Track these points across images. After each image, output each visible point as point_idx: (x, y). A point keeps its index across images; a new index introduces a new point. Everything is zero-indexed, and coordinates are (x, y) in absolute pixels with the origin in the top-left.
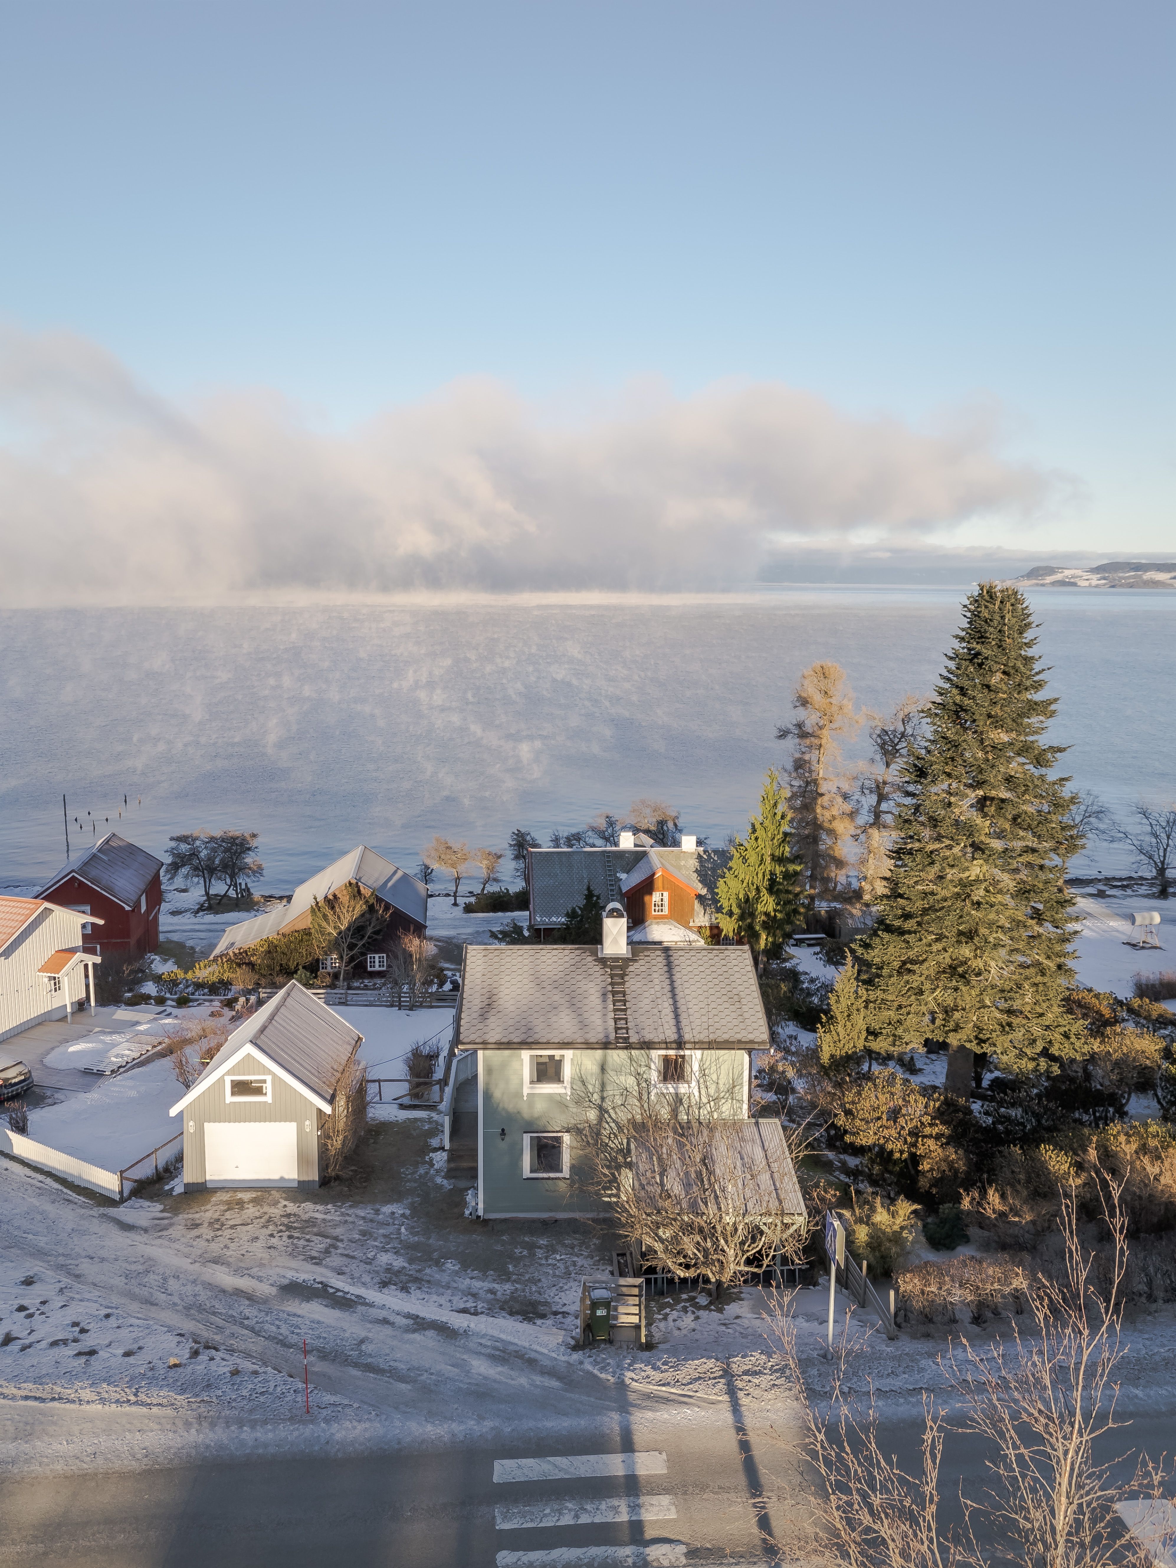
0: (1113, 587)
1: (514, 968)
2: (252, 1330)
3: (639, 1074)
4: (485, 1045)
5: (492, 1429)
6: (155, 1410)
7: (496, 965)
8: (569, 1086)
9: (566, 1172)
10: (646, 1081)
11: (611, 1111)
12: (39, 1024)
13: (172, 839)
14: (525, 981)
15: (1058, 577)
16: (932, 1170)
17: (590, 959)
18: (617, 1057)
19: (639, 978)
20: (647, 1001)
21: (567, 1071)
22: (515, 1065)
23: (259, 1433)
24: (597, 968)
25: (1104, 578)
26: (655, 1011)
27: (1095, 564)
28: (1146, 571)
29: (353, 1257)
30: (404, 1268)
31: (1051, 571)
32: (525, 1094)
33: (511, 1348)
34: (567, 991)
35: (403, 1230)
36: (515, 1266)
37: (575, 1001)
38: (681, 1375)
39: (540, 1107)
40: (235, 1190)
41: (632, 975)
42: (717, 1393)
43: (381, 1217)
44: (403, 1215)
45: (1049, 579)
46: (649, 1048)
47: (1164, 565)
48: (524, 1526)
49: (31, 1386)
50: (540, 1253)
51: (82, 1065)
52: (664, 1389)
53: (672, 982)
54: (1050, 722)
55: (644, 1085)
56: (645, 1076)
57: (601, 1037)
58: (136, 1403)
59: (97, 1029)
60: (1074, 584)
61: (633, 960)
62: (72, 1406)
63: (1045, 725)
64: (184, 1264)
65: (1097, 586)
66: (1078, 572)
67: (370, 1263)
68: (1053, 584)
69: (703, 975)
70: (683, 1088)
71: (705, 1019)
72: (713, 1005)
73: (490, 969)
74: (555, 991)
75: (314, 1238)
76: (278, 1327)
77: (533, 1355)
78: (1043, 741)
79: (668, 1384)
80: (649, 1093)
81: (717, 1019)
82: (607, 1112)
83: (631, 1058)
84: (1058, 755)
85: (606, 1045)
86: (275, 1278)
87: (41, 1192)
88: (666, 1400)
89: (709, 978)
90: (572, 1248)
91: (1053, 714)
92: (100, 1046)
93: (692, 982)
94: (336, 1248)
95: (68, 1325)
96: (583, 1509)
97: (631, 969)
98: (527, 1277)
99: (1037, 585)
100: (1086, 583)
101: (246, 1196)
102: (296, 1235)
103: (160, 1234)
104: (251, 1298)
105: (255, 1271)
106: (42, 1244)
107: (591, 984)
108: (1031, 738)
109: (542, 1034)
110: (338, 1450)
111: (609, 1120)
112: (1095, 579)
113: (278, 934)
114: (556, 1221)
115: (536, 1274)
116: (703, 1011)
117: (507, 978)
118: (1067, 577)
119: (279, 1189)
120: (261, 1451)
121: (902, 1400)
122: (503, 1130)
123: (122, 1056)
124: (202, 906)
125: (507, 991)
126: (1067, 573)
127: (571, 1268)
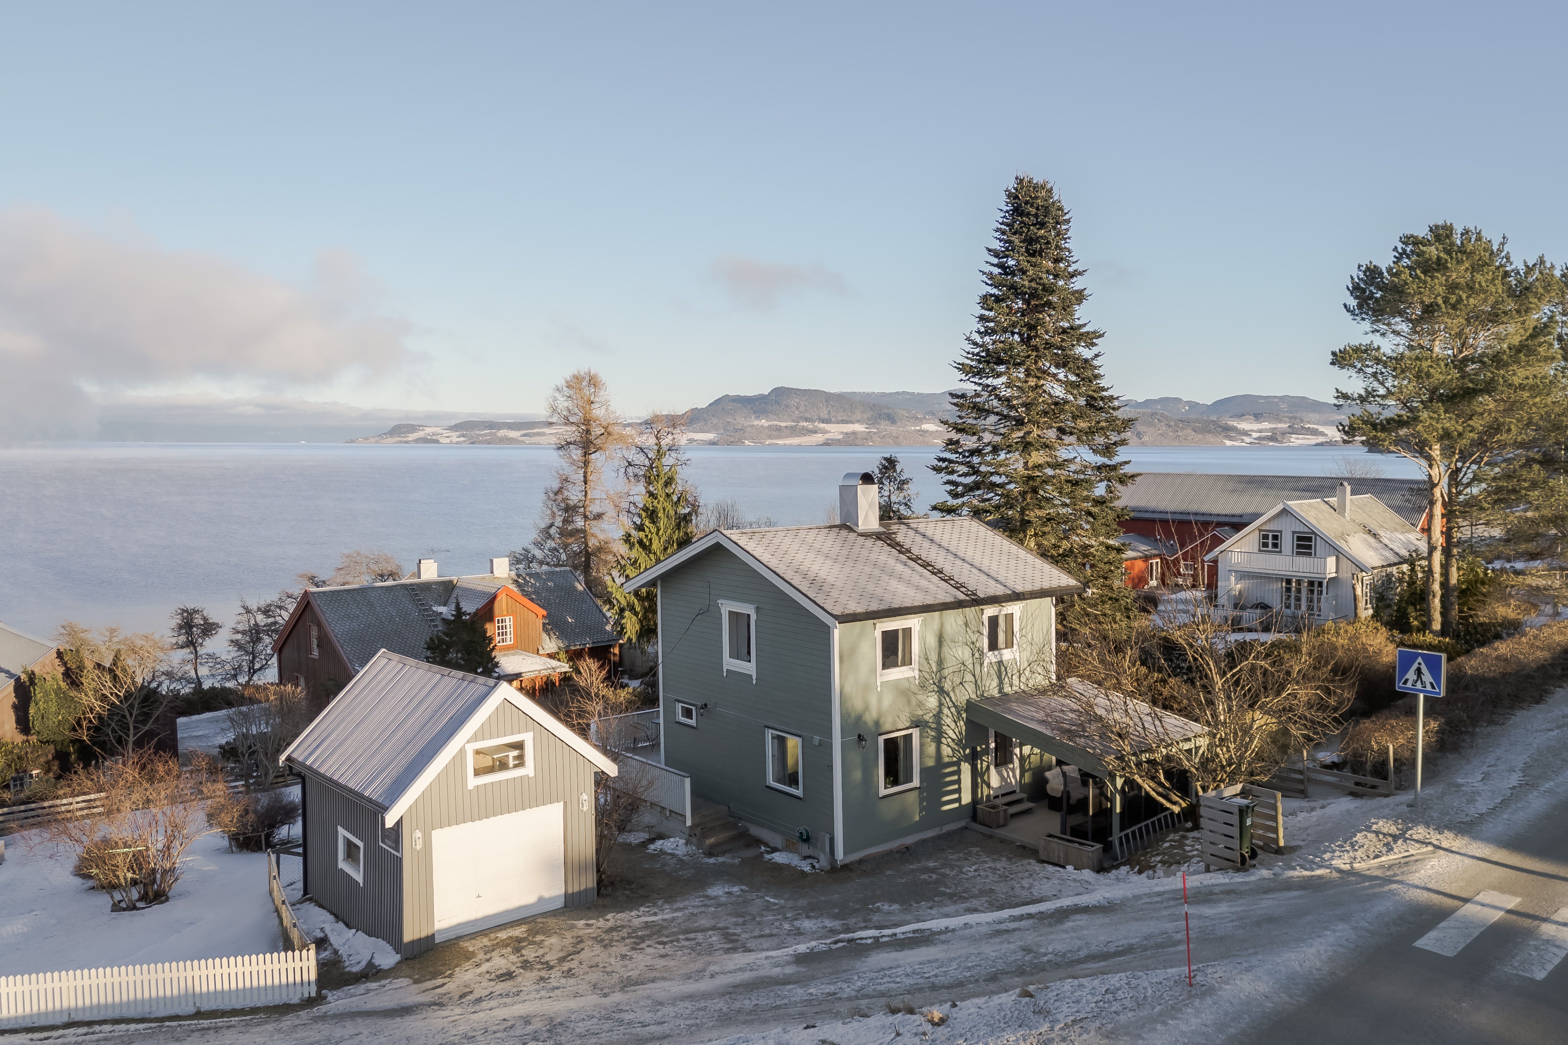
0: (473, 443)
3: (973, 643)
8: (916, 667)
9: (916, 782)
10: (979, 650)
11: (952, 694)
15: (420, 434)
18: (953, 620)
21: (916, 648)
22: (864, 643)
25: (463, 436)
27: (453, 422)
28: (499, 429)
31: (413, 428)
32: (877, 684)
39: (888, 700)
45: (412, 437)
47: (513, 424)
55: (977, 655)
56: (977, 644)
60: (437, 442)
65: (457, 443)
66: (438, 430)
68: (417, 441)
70: (1006, 655)
80: (981, 665)
82: (948, 694)
83: (966, 622)
99: (401, 442)
100: (448, 441)
111: (950, 703)
112: (455, 437)
114: (906, 848)
118: (429, 434)
122: (859, 736)
126: (428, 430)
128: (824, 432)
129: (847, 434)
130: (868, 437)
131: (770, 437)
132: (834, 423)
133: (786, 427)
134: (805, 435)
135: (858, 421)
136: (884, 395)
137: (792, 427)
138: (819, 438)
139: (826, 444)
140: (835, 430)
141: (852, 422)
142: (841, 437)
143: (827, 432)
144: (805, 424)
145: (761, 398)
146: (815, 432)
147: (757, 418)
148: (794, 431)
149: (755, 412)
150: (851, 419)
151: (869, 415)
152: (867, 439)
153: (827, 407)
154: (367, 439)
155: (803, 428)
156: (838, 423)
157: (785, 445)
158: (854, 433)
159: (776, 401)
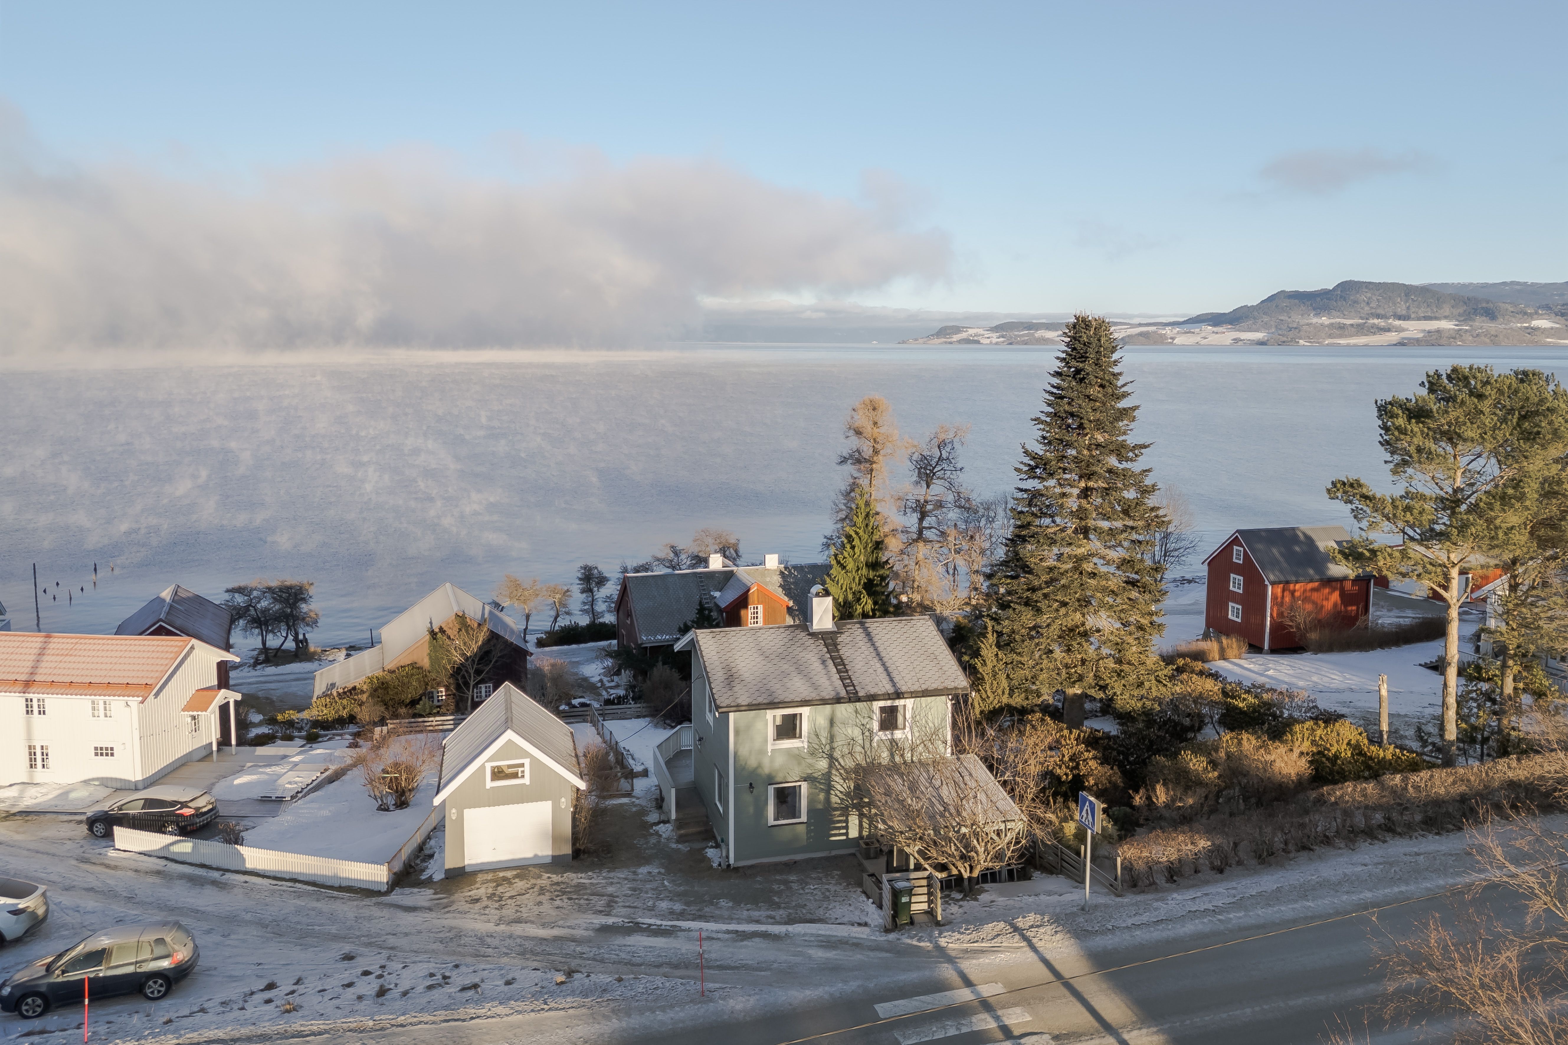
0: (1011, 344)
1: (743, 646)
2: (594, 960)
3: (863, 725)
4: (738, 708)
5: (859, 986)
6: (571, 1011)
7: (726, 644)
8: (806, 740)
9: (804, 818)
10: (869, 730)
11: (841, 760)
12: (183, 765)
13: (228, 591)
14: (755, 655)
15: (963, 335)
16: (1096, 784)
17: (803, 634)
18: (844, 710)
19: (849, 646)
20: (861, 664)
21: (805, 727)
22: (759, 725)
23: (671, 1014)
24: (812, 641)
25: (1003, 337)
26: (871, 671)
27: (995, 324)
28: (1037, 330)
29: (635, 907)
30: (684, 910)
31: (957, 330)
32: (769, 750)
33: (833, 939)
34: (794, 660)
35: (666, 883)
36: (779, 898)
37: (802, 668)
38: (982, 935)
39: (779, 761)
40: (494, 870)
41: (842, 644)
42: (1016, 941)
43: (640, 876)
44: (659, 873)
45: (956, 338)
46: (871, 701)
47: (1051, 324)
48: (923, 1040)
49: (443, 1012)
50: (795, 886)
51: (257, 793)
52: (975, 945)
53: (876, 649)
54: (1132, 425)
55: (867, 734)
56: (868, 726)
57: (832, 694)
58: (550, 1009)
59: (249, 764)
60: (978, 342)
61: (839, 632)
62: (494, 1020)
63: (1130, 427)
64: (491, 927)
65: (997, 343)
66: (980, 331)
67: (653, 910)
68: (960, 342)
69: (900, 640)
70: (898, 734)
71: (913, 674)
72: (916, 663)
73: (722, 647)
74: (783, 661)
75: (592, 897)
76: (617, 955)
77: (855, 941)
78: (1131, 439)
79: (977, 941)
80: (871, 741)
81: (922, 673)
82: (837, 760)
83: (856, 712)
84: (1143, 451)
85: (838, 700)
86: (585, 925)
87: (299, 895)
88: (982, 951)
89: (906, 642)
90: (821, 879)
91: (1133, 419)
92: (265, 777)
93: (893, 646)
94: (616, 902)
95: (426, 976)
96: (959, 1024)
97: (839, 639)
98: (794, 904)
99: (946, 343)
100: (988, 341)
101: (509, 874)
102: (574, 897)
103: (446, 910)
104: (573, 940)
105: (561, 923)
106: (334, 931)
107: (812, 654)
108: (1120, 438)
109: (781, 696)
110: (745, 1016)
111: (839, 767)
112: (994, 337)
113: (384, 671)
114: (795, 862)
115: (800, 901)
116: (910, 668)
117: (739, 654)
118: (971, 336)
119: (535, 866)
120: (681, 1025)
121: (1152, 929)
122: (751, 784)
123: (296, 783)
124: (257, 659)
125: (743, 664)
126: (971, 331)
127: (828, 894)
128: (1399, 330)
129: (1429, 332)
130: (1456, 335)
131: (1330, 336)
132: (1413, 320)
133: (1352, 325)
134: (1374, 334)
135: (1446, 317)
136: (1485, 286)
137: (1358, 325)
138: (1393, 337)
139: (1401, 344)
140: (1414, 328)
141: (1436, 318)
142: (1421, 335)
143: (1403, 330)
144: (1376, 321)
145: (1324, 294)
146: (1388, 330)
147: (1317, 315)
148: (1361, 330)
149: (1314, 309)
150: (1437, 315)
151: (1461, 310)
152: (1454, 338)
153: (1406, 302)
154: (916, 340)
155: (1373, 326)
156: (1419, 319)
157: (1348, 345)
158: (1438, 331)
159: (1341, 297)
